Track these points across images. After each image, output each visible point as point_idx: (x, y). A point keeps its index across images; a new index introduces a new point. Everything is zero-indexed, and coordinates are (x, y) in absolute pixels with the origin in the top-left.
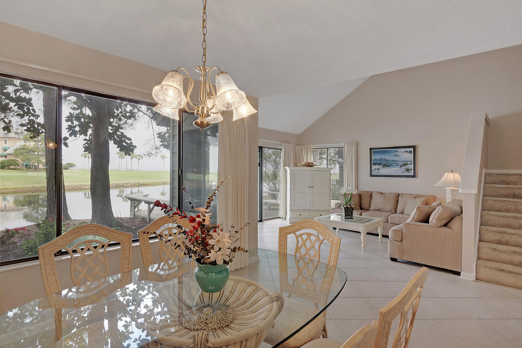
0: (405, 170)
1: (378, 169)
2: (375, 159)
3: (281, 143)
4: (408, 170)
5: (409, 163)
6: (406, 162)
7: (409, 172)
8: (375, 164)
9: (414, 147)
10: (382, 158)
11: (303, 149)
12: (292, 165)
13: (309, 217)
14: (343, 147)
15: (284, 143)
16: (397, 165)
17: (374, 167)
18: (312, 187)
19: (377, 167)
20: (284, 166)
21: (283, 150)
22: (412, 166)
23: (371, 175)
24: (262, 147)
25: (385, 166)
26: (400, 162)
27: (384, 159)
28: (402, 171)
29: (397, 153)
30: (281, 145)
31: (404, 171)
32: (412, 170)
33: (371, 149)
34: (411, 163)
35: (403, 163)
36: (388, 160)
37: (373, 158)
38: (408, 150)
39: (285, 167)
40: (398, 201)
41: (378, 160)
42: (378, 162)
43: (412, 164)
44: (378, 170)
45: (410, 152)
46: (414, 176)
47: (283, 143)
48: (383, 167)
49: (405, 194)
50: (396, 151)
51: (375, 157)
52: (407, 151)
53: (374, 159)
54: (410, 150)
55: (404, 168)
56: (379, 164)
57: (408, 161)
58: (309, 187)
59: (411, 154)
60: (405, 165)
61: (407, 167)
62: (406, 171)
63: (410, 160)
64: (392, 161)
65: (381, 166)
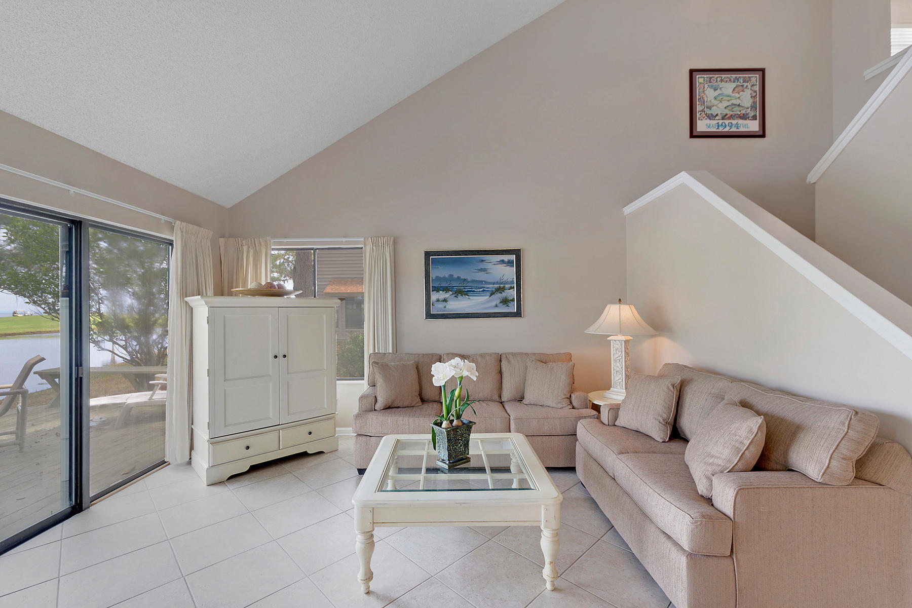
0: (501, 302)
1: (445, 300)
2: (438, 278)
3: (170, 220)
4: (505, 301)
5: (507, 286)
6: (501, 283)
7: (508, 306)
8: (437, 289)
9: (517, 252)
10: (451, 276)
11: (245, 248)
12: (210, 292)
13: (277, 448)
14: (362, 248)
15: (182, 220)
16: (484, 291)
17: (434, 296)
18: (285, 356)
19: (442, 295)
20: (185, 293)
21: (178, 245)
22: (514, 293)
23: (429, 316)
24: (80, 222)
25: (460, 292)
26: (490, 283)
27: (456, 277)
28: (494, 304)
29: (482, 266)
30: (172, 228)
31: (498, 302)
32: (513, 300)
33: (428, 254)
34: (512, 285)
35: (496, 286)
36: (465, 280)
37: (433, 274)
38: (506, 258)
39: (186, 299)
40: (501, 372)
41: (444, 279)
42: (444, 284)
43: (514, 287)
44: (444, 303)
45: (510, 263)
46: (518, 314)
47: (178, 222)
48: (454, 295)
49: (513, 354)
50: (483, 261)
51: (438, 272)
52: (503, 262)
53: (434, 278)
54: (509, 259)
55: (498, 296)
56: (446, 289)
57: (506, 283)
58: (276, 357)
59: (513, 268)
60: (500, 290)
61: (504, 294)
62: (501, 304)
63: (510, 280)
64: (474, 281)
65: (451, 293)
